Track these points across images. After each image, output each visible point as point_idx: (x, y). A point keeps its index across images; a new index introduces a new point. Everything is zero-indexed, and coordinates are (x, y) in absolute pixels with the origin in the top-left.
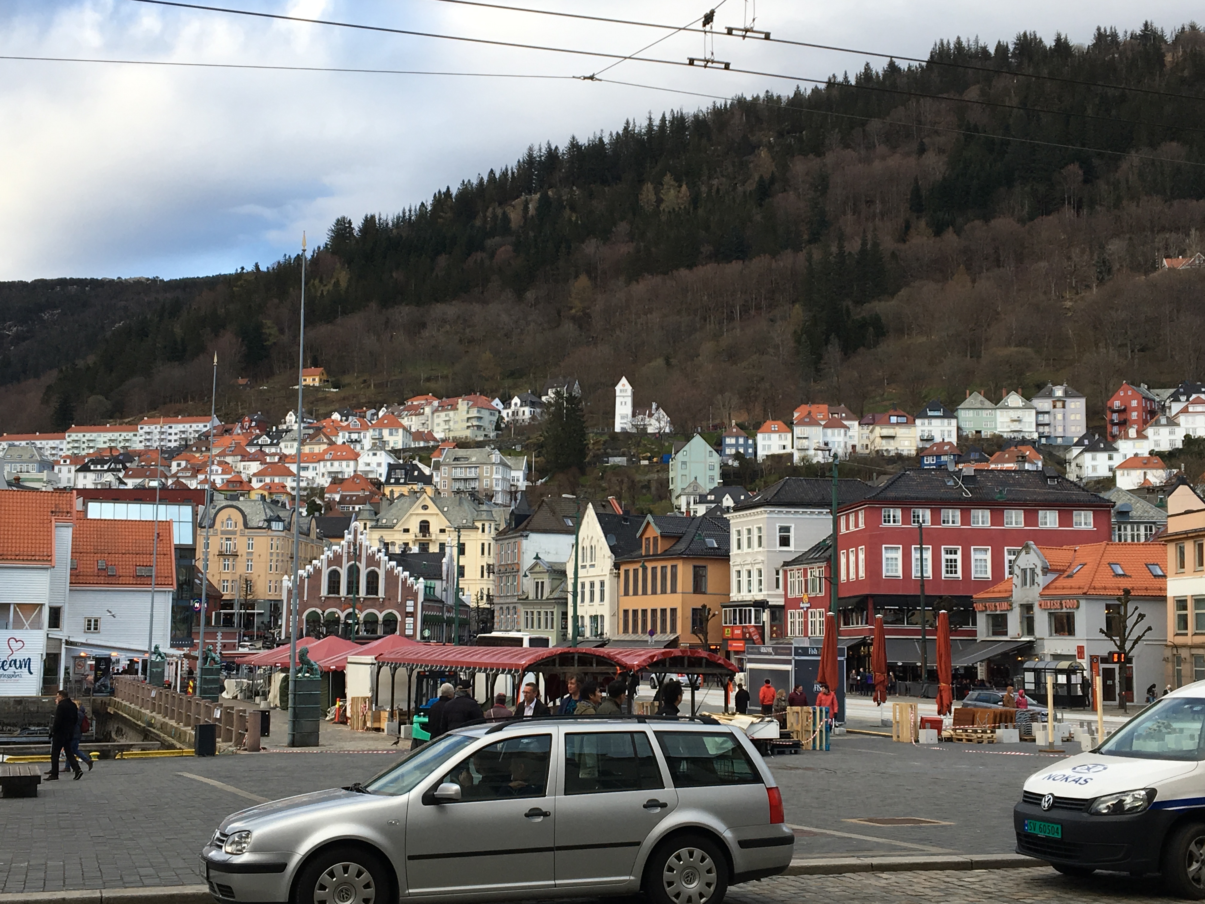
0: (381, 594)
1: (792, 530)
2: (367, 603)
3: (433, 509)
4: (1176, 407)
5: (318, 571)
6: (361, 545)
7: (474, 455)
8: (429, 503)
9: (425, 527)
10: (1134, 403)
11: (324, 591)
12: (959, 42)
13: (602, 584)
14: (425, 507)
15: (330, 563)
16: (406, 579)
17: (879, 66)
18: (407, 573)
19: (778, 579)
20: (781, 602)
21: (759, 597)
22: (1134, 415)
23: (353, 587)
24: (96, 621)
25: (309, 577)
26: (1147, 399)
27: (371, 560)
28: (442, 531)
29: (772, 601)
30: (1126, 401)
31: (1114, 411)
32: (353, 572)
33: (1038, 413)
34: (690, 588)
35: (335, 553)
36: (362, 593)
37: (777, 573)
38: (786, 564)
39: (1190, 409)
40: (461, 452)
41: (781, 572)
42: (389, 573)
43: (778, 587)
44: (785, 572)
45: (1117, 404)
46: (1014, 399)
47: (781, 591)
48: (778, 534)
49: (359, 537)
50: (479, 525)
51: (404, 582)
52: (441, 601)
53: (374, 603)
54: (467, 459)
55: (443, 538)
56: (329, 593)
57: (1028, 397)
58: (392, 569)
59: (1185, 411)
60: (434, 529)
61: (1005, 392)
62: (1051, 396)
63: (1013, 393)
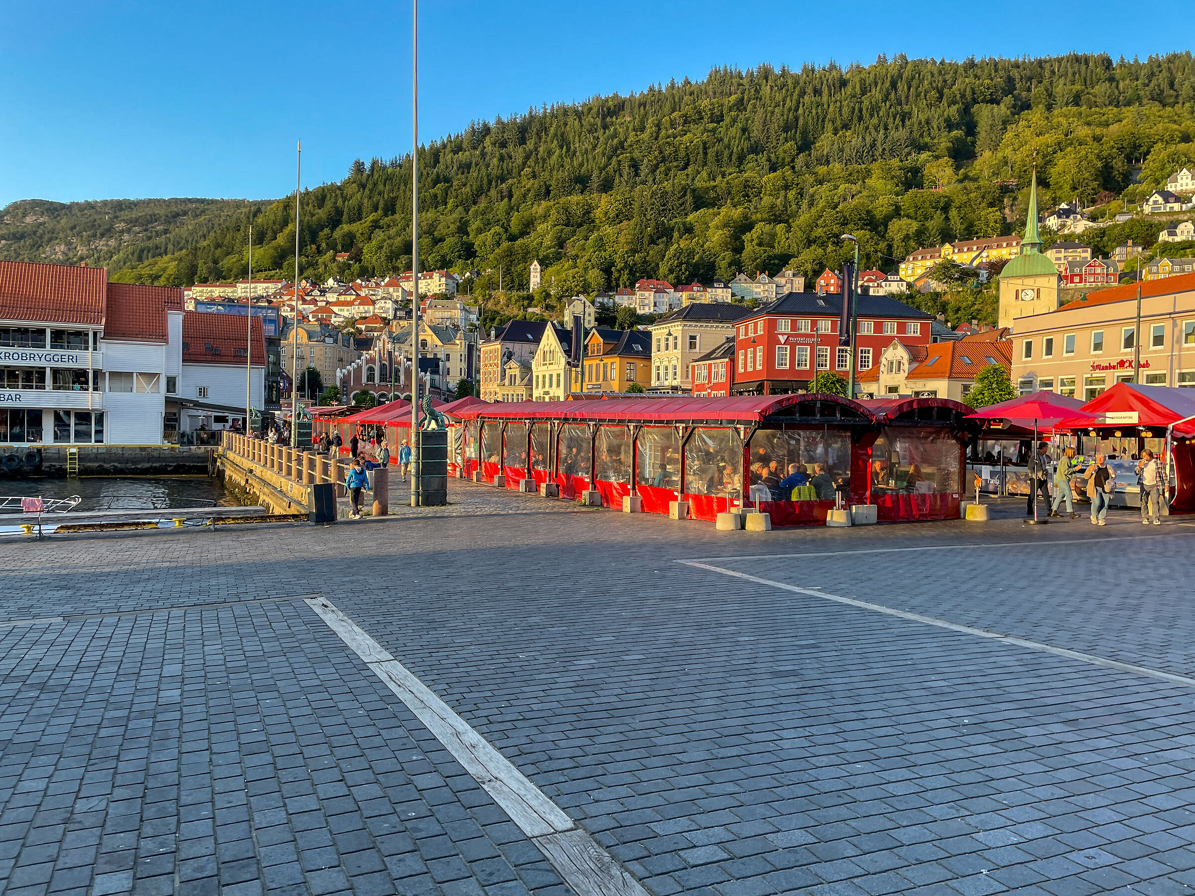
0: (402, 381)
1: (698, 338)
3: (429, 331)
5: (360, 367)
7: (447, 304)
8: (427, 329)
11: (364, 380)
13: (559, 375)
14: (424, 330)
19: (688, 371)
20: (690, 386)
21: (675, 383)
23: (383, 377)
25: (354, 371)
26: (839, 278)
27: (395, 361)
29: (684, 386)
30: (828, 280)
32: (384, 368)
33: (776, 286)
34: (624, 377)
35: (371, 355)
37: (688, 367)
38: (694, 361)
40: (439, 302)
43: (687, 377)
44: (693, 366)
46: (764, 277)
47: (690, 379)
48: (688, 341)
49: (386, 346)
50: (458, 342)
52: (439, 388)
54: (443, 306)
55: (436, 350)
56: (368, 381)
58: (409, 366)
60: (430, 344)
61: (759, 273)
62: (785, 276)
63: (763, 274)
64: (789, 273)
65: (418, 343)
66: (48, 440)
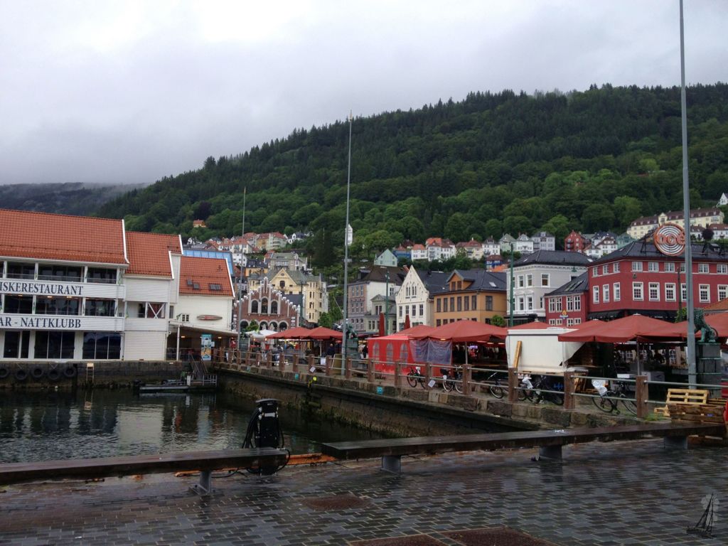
0: (279, 312)
1: (549, 276)
2: (271, 317)
3: (286, 275)
4: (596, 242)
5: (246, 301)
6: (268, 289)
7: (287, 256)
8: (285, 273)
9: (282, 284)
10: (577, 240)
11: (250, 311)
12: (478, 93)
13: (421, 306)
14: (283, 275)
15: (253, 297)
17: (445, 101)
18: (292, 303)
19: (541, 303)
20: (543, 315)
21: (531, 312)
22: (577, 245)
23: (264, 309)
24: (188, 316)
25: (243, 303)
26: (582, 238)
27: (274, 296)
28: (291, 286)
29: (540, 315)
30: (574, 239)
31: (568, 243)
32: (265, 301)
33: (534, 243)
34: (484, 307)
35: (255, 292)
36: (269, 312)
37: (541, 299)
38: (546, 295)
39: (605, 242)
40: (280, 254)
41: (543, 299)
42: (283, 303)
43: (541, 307)
44: (546, 300)
45: (569, 240)
46: (523, 237)
47: (543, 309)
48: (541, 279)
49: (267, 285)
50: (309, 283)
51: (291, 307)
53: (275, 317)
54: (283, 257)
55: (291, 289)
56: (252, 312)
57: (530, 236)
58: (284, 301)
59: (602, 243)
60: (287, 284)
61: (519, 234)
62: (539, 236)
63: (523, 235)
64: (543, 234)
65: (277, 283)
66: (78, 356)
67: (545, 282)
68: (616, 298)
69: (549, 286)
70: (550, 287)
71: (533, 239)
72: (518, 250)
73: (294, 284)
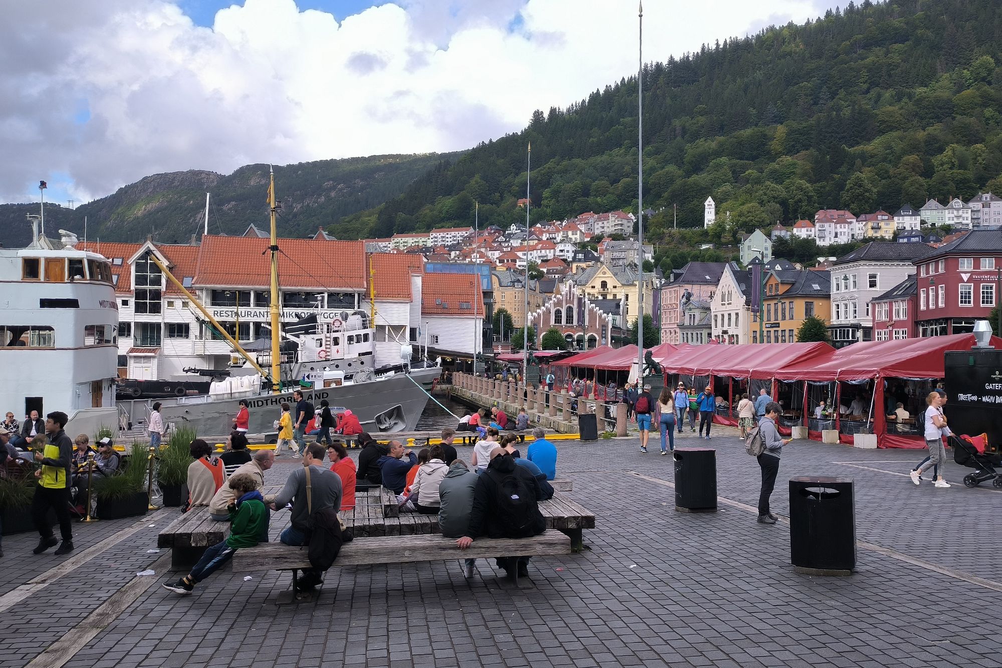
1: (878, 277)
2: (577, 328)
3: (609, 274)
5: (548, 310)
6: (574, 295)
7: (624, 244)
8: (606, 270)
9: (604, 285)
14: (604, 273)
15: (555, 305)
16: (601, 315)
18: (601, 311)
19: (868, 309)
20: (870, 324)
21: (854, 321)
24: (437, 337)
28: (615, 287)
29: (864, 324)
32: (570, 310)
33: (972, 211)
34: (804, 316)
35: (558, 299)
36: (575, 323)
37: (868, 306)
41: (870, 305)
42: (591, 311)
43: (868, 315)
46: (957, 203)
48: (868, 280)
49: (572, 289)
52: (620, 328)
53: (582, 328)
54: (619, 246)
56: (555, 322)
57: (966, 200)
58: (593, 308)
60: (609, 286)
61: (951, 197)
62: (981, 200)
63: (956, 200)
64: (987, 196)
65: (598, 285)
67: (873, 284)
68: (941, 305)
69: (877, 288)
70: (880, 289)
71: (971, 204)
72: (948, 222)
73: (618, 284)
